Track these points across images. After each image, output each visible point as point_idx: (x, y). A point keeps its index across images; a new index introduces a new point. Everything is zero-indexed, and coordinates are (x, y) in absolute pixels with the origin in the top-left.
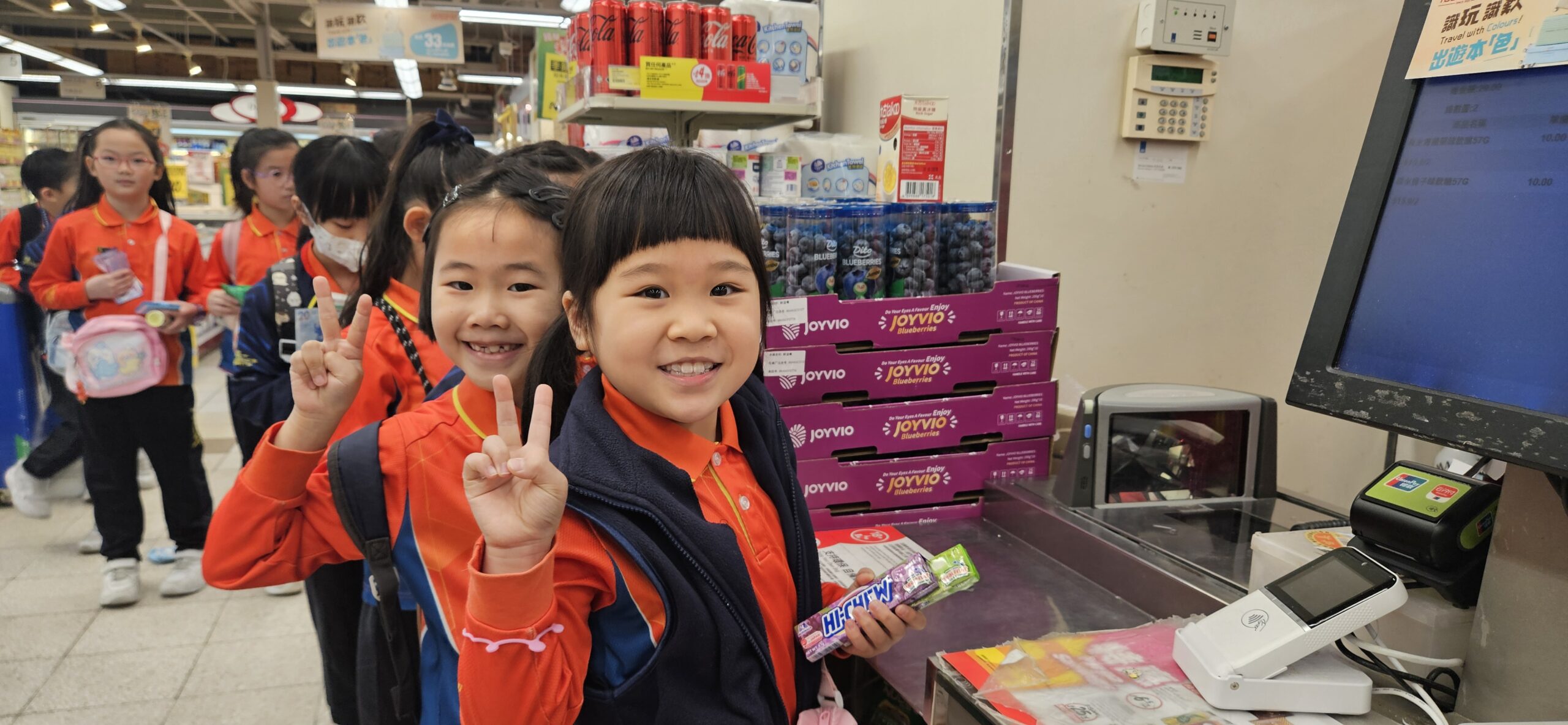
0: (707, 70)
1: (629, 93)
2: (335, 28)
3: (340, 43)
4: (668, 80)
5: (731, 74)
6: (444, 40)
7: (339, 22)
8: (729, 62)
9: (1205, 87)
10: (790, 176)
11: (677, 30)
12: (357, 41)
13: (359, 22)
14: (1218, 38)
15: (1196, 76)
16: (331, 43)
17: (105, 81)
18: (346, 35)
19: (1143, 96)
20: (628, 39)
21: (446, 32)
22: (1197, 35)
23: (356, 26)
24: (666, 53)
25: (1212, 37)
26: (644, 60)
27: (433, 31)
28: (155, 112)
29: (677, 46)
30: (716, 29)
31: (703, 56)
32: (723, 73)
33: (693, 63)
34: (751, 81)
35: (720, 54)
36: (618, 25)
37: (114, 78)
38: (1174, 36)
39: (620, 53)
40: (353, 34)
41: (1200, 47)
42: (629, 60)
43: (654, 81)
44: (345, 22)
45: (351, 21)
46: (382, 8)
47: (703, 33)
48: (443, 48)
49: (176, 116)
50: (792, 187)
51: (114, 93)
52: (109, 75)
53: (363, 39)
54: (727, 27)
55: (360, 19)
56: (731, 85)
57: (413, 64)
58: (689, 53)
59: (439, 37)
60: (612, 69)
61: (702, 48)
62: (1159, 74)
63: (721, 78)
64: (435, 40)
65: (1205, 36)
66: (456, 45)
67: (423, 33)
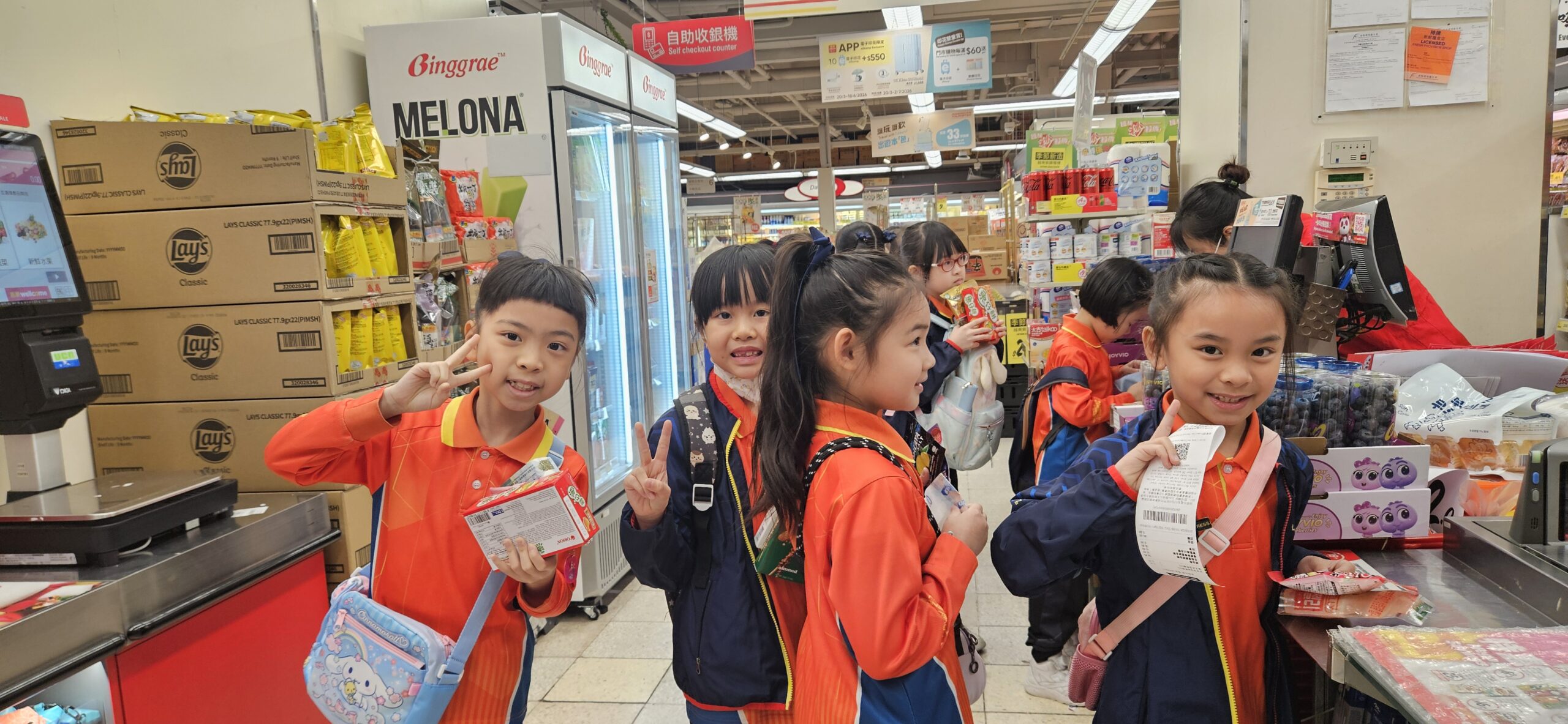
0: (1085, 199)
1: (1047, 213)
2: (884, 134)
3: (887, 144)
4: (1065, 205)
5: (1096, 199)
6: (960, 133)
7: (887, 129)
8: (1098, 194)
9: (1366, 182)
10: (1134, 243)
11: (1071, 182)
12: (899, 141)
13: (900, 127)
14: (1368, 157)
15: (1359, 177)
16: (881, 145)
17: (715, 180)
18: (892, 138)
19: (1324, 191)
20: (1046, 188)
21: (963, 127)
22: (1353, 157)
23: (898, 130)
24: (1064, 193)
25: (1363, 157)
26: (1053, 197)
27: (953, 127)
28: (751, 200)
29: (1071, 187)
30: (1090, 178)
31: (1083, 192)
32: (1093, 199)
33: (1077, 196)
34: (1107, 201)
35: (1093, 190)
36: (1042, 183)
37: (720, 177)
38: (1337, 160)
39: (1042, 195)
40: (896, 137)
41: (1358, 163)
42: (1047, 198)
43: (1058, 206)
44: (891, 129)
45: (895, 127)
46: (917, 115)
47: (1083, 181)
48: (960, 139)
49: (765, 200)
50: (1135, 249)
51: (721, 187)
52: (719, 174)
53: (903, 139)
54: (1097, 176)
55: (901, 125)
56: (1097, 204)
57: (938, 153)
58: (1076, 192)
59: (957, 130)
60: (1038, 203)
61: (1083, 188)
62: (1332, 178)
63: (1091, 202)
64: (954, 133)
65: (1359, 157)
66: (970, 135)
67: (946, 130)
